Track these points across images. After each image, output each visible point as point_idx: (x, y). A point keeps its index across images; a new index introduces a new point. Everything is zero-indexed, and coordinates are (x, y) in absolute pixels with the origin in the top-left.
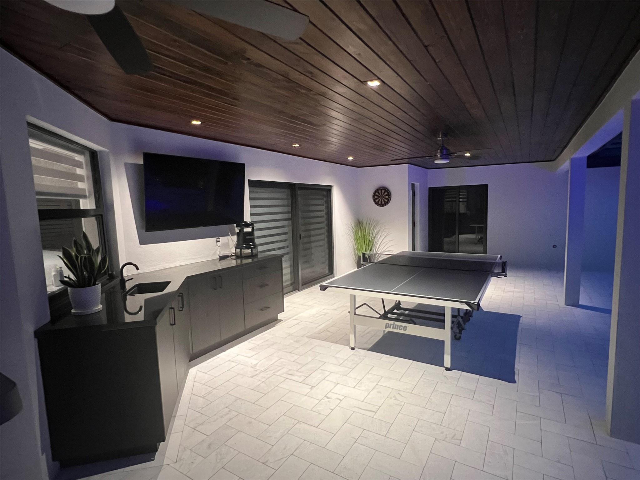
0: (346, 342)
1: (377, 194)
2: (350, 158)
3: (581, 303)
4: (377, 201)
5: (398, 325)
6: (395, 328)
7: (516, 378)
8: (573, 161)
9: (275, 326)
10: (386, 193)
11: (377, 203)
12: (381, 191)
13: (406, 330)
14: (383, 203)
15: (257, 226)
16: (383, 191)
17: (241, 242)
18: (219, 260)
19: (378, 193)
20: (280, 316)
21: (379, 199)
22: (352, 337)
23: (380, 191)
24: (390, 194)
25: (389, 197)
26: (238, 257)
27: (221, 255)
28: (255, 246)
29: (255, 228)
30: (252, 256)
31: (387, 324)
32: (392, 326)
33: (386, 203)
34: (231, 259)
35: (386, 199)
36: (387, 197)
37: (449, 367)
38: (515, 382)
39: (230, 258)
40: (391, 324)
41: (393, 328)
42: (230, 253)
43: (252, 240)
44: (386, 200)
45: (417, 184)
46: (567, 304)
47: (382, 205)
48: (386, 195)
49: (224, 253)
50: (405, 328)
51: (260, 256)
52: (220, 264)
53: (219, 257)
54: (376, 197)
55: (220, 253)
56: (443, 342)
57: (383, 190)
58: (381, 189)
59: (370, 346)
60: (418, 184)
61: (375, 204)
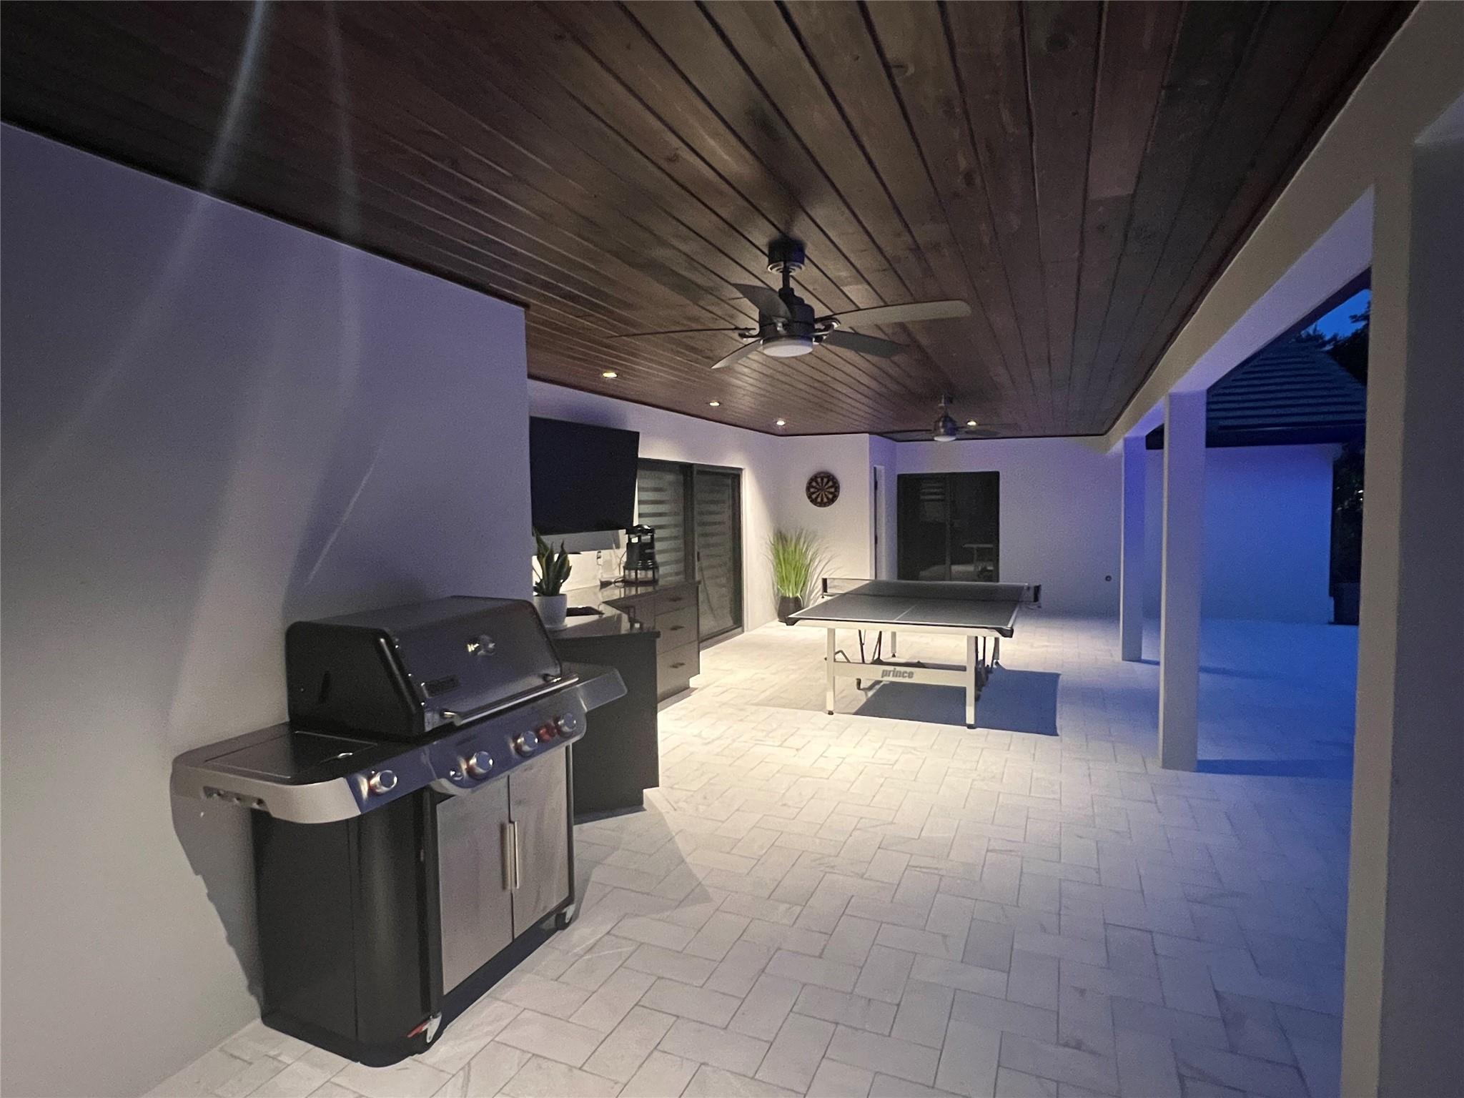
0: (821, 707)
1: (814, 484)
2: (781, 423)
3: (1144, 657)
4: (814, 496)
5: (900, 672)
6: (896, 676)
7: (1058, 732)
8: (1126, 440)
9: (690, 695)
10: (830, 484)
11: (814, 501)
12: (822, 480)
13: (912, 677)
14: (825, 500)
15: (658, 534)
16: (825, 480)
17: (635, 557)
18: (599, 587)
19: (817, 482)
20: (693, 682)
21: (818, 493)
22: (830, 695)
23: (819, 480)
24: (837, 485)
25: (836, 491)
26: (626, 582)
27: (603, 580)
28: (655, 567)
29: (655, 536)
30: (654, 582)
31: (884, 671)
32: (892, 673)
33: (831, 501)
34: (616, 586)
35: (831, 493)
36: (832, 490)
37: (972, 723)
38: (1057, 735)
39: (613, 585)
40: (890, 671)
41: (893, 676)
42: (613, 578)
43: (652, 557)
44: (830, 496)
45: (880, 468)
46: (1123, 660)
47: (822, 504)
48: (831, 487)
49: (606, 577)
50: (911, 675)
51: (661, 582)
52: (602, 593)
53: (599, 584)
54: (812, 490)
55: (602, 576)
56: (964, 689)
57: (826, 477)
58: (822, 475)
59: (854, 711)
60: (883, 467)
61: (811, 501)
